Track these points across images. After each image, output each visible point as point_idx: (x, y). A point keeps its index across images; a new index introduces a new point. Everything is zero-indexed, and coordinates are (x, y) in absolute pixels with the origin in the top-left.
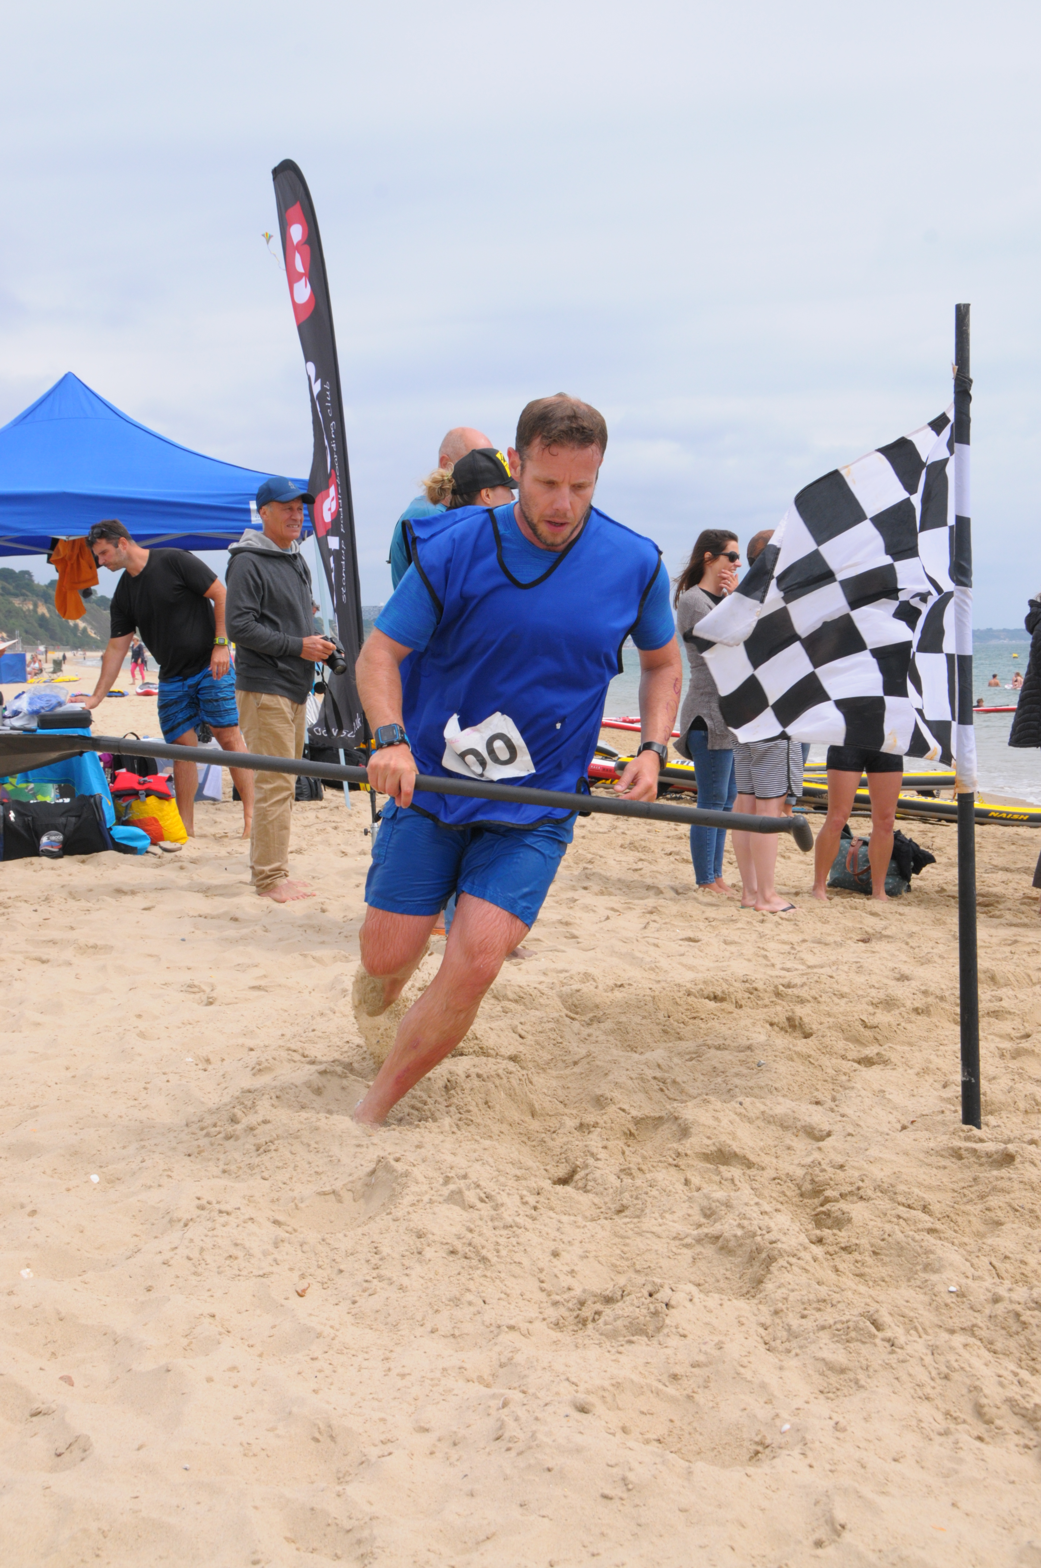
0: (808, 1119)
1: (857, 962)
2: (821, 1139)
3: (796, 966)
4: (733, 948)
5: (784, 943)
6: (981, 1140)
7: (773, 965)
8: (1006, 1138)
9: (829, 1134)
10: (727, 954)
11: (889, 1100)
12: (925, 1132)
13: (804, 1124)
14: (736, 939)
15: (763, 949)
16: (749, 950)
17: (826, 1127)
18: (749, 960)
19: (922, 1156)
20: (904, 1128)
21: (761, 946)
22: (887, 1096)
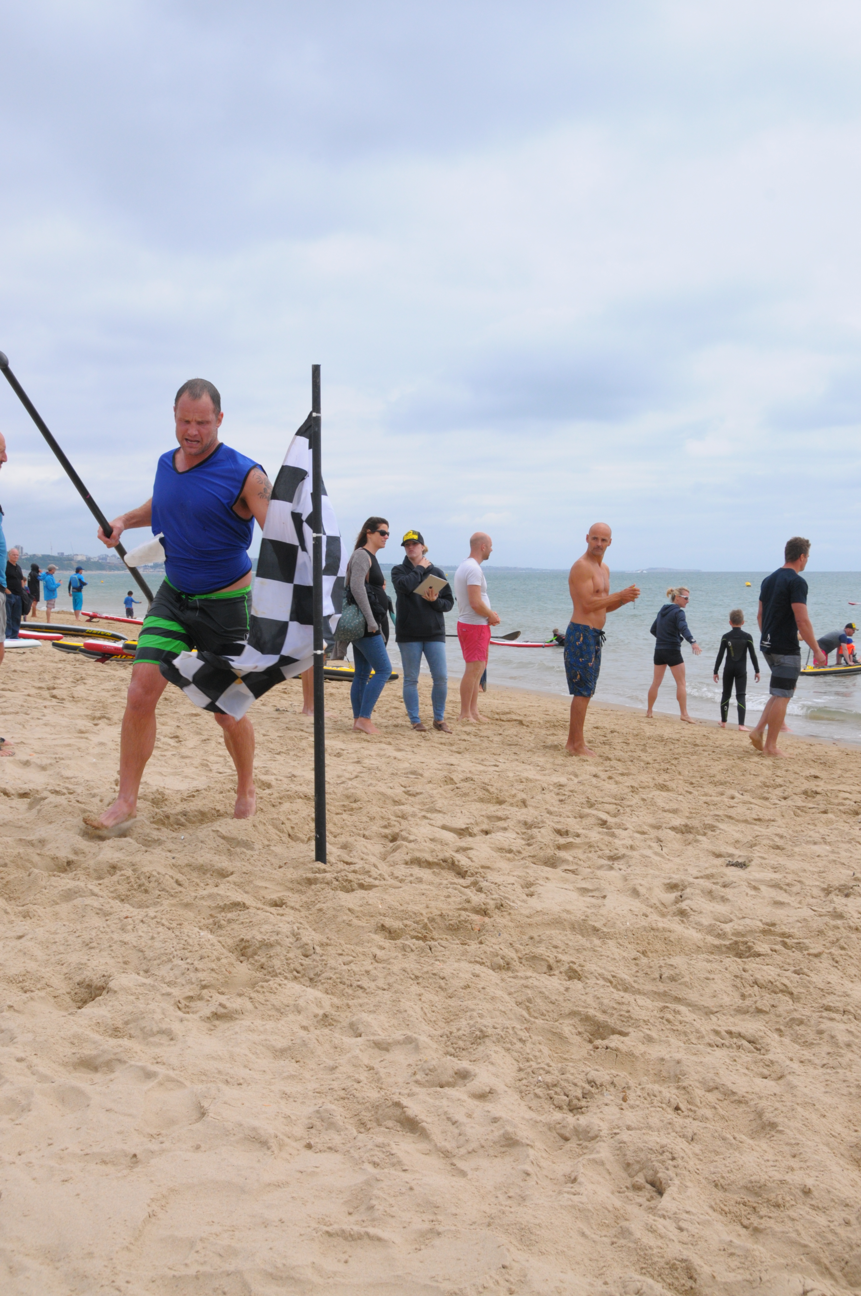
0: (220, 865)
1: (264, 767)
2: (228, 876)
3: (226, 771)
4: (187, 761)
5: (220, 756)
6: (325, 871)
7: (211, 770)
8: (338, 869)
9: (232, 873)
10: (183, 764)
11: (273, 851)
12: (292, 869)
13: (216, 867)
14: (190, 754)
15: (206, 760)
16: (197, 762)
17: (231, 869)
18: (197, 768)
19: (288, 884)
20: (280, 867)
21: (205, 758)
22: (272, 848)
